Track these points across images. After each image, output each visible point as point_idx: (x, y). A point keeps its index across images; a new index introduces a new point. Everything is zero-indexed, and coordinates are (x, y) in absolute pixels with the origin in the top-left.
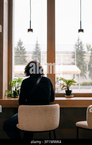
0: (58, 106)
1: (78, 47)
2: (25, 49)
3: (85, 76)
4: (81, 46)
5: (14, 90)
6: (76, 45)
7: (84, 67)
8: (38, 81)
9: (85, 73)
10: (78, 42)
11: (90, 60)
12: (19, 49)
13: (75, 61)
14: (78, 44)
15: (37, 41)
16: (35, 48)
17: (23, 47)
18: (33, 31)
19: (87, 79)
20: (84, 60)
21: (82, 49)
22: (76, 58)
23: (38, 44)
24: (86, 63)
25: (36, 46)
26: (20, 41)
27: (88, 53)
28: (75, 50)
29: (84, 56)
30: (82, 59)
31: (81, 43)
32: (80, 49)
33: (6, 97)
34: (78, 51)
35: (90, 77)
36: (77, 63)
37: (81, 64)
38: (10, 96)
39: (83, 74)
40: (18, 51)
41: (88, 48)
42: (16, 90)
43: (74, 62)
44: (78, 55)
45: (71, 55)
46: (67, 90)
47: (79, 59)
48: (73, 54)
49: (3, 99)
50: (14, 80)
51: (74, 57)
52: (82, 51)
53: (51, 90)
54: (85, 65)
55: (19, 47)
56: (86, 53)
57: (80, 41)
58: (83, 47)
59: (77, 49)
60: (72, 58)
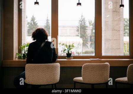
0: (58, 64)
1: (82, 22)
2: (37, 24)
3: (87, 46)
4: (84, 22)
5: (24, 53)
6: (80, 21)
7: (86, 39)
8: (43, 45)
9: (88, 44)
10: (82, 18)
11: (91, 33)
12: (32, 23)
13: (79, 33)
14: (81, 20)
15: (47, 17)
16: (46, 23)
17: (36, 22)
18: (39, 3)
19: (88, 48)
20: (87, 33)
21: (85, 24)
22: (80, 31)
23: (48, 19)
24: (88, 36)
25: (46, 21)
26: (33, 17)
27: (90, 28)
28: (79, 25)
29: (87, 30)
30: (85, 33)
31: (84, 19)
32: (83, 24)
33: (17, 59)
34: (82, 25)
35: (91, 47)
36: (81, 35)
37: (84, 36)
38: (19, 58)
39: (86, 45)
40: (31, 25)
41: (90, 23)
42: (25, 53)
43: (78, 35)
44: (82, 29)
45: (76, 29)
46: (67, 53)
47: (82, 32)
48: (78, 28)
49: (14, 60)
50: (24, 45)
51: (78, 31)
52: (85, 25)
53: (53, 52)
54: (87, 37)
55: (32, 22)
56: (88, 27)
57: (83, 18)
58: (85, 22)
59: (81, 24)
60: (77, 31)
